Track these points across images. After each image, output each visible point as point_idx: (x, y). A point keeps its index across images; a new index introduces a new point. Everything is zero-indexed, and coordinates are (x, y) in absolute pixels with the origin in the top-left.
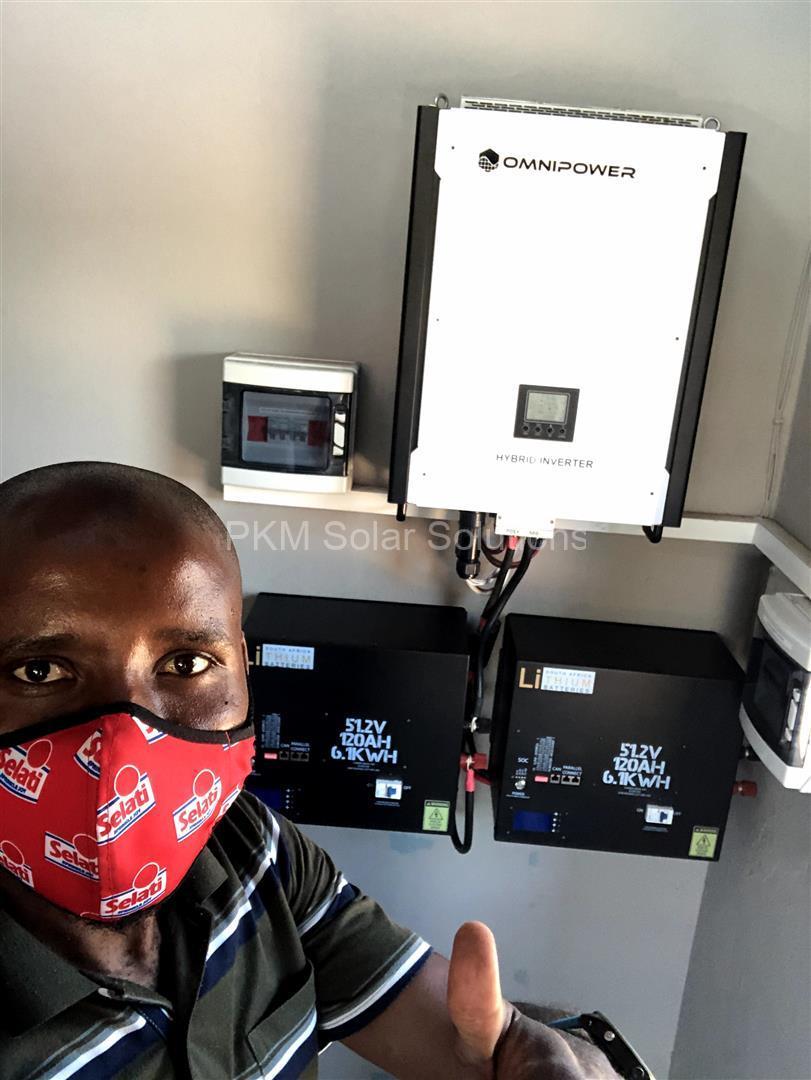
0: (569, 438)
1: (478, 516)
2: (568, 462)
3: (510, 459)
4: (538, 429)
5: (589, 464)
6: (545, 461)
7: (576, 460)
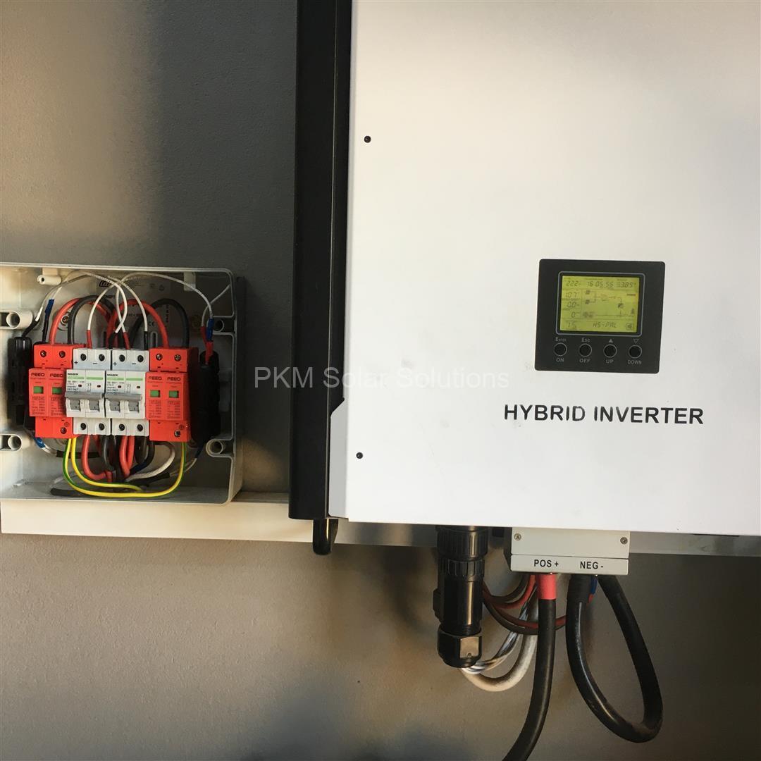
0: (651, 365)
1: (473, 535)
2: (652, 414)
3: (532, 413)
4: (585, 350)
5: (696, 415)
6: (604, 414)
7: (667, 410)
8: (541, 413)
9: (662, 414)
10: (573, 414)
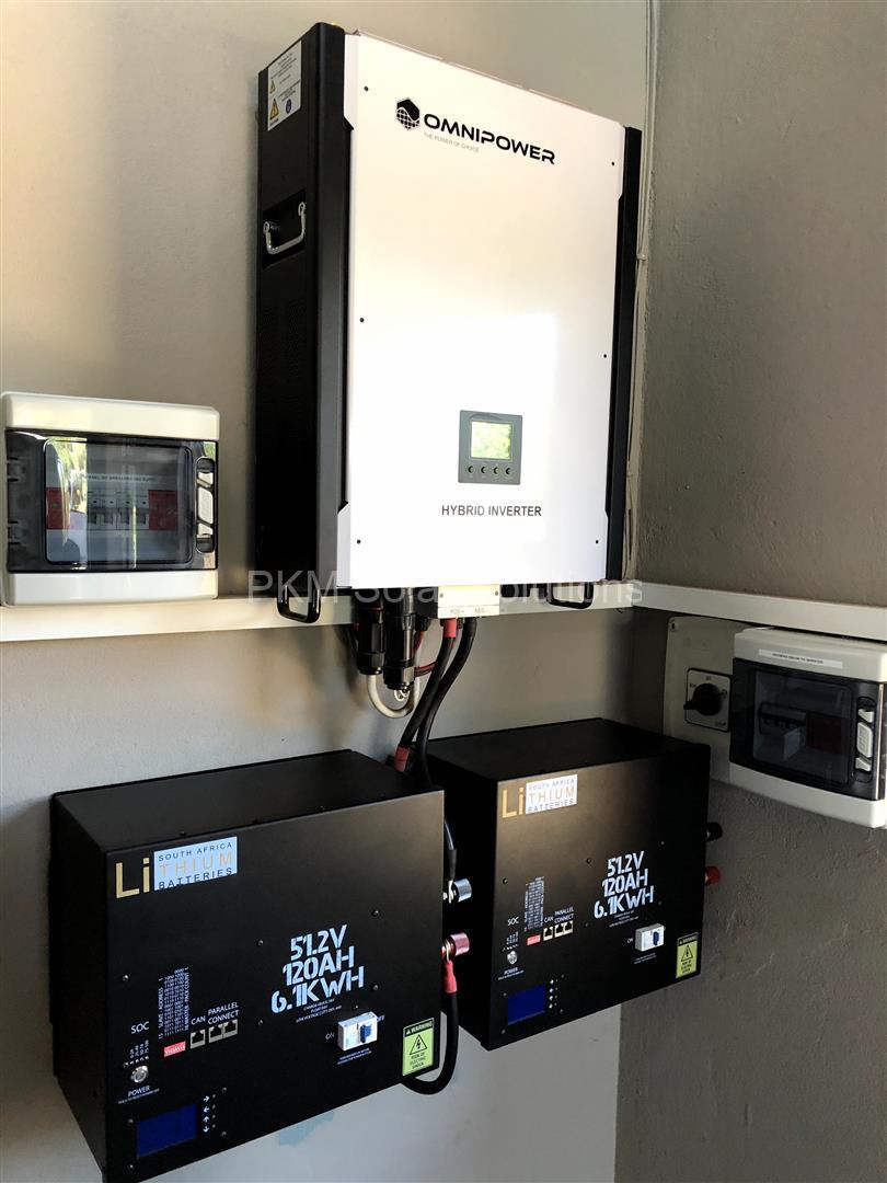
0: (516, 480)
2: (517, 510)
3: (457, 511)
4: (484, 469)
6: (493, 511)
7: (524, 507)
8: (463, 510)
9: (522, 510)
10: (478, 511)
